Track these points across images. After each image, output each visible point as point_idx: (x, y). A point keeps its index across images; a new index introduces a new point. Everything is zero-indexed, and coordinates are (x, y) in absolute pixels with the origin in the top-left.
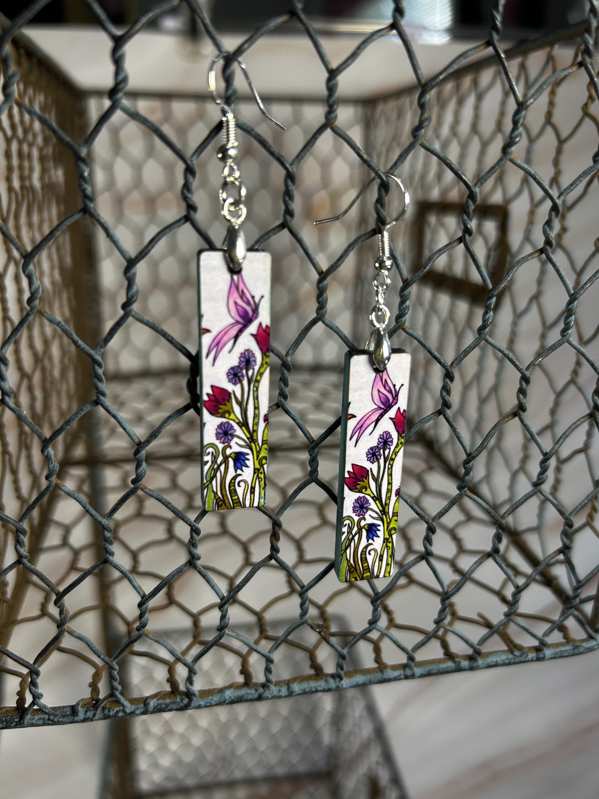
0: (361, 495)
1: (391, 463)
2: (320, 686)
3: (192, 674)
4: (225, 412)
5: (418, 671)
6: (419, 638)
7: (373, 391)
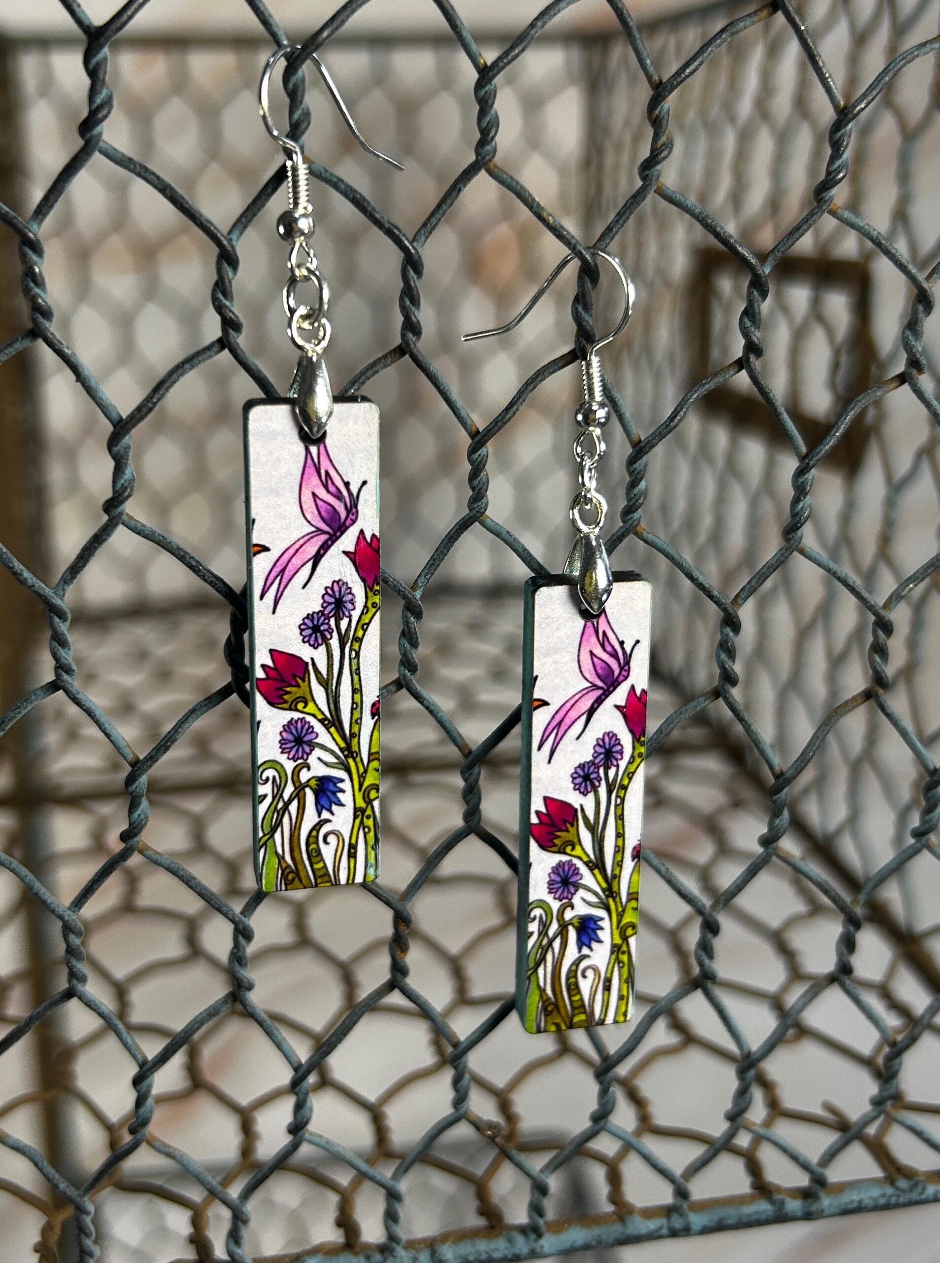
0: (564, 858)
1: (622, 794)
2: (497, 1249)
3: (240, 1223)
4: (296, 701)
5: (697, 1220)
6: (696, 1151)
7: (581, 654)
